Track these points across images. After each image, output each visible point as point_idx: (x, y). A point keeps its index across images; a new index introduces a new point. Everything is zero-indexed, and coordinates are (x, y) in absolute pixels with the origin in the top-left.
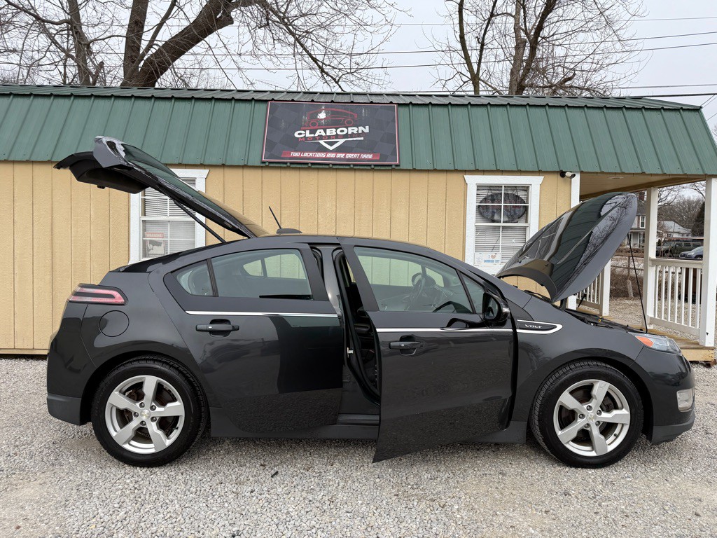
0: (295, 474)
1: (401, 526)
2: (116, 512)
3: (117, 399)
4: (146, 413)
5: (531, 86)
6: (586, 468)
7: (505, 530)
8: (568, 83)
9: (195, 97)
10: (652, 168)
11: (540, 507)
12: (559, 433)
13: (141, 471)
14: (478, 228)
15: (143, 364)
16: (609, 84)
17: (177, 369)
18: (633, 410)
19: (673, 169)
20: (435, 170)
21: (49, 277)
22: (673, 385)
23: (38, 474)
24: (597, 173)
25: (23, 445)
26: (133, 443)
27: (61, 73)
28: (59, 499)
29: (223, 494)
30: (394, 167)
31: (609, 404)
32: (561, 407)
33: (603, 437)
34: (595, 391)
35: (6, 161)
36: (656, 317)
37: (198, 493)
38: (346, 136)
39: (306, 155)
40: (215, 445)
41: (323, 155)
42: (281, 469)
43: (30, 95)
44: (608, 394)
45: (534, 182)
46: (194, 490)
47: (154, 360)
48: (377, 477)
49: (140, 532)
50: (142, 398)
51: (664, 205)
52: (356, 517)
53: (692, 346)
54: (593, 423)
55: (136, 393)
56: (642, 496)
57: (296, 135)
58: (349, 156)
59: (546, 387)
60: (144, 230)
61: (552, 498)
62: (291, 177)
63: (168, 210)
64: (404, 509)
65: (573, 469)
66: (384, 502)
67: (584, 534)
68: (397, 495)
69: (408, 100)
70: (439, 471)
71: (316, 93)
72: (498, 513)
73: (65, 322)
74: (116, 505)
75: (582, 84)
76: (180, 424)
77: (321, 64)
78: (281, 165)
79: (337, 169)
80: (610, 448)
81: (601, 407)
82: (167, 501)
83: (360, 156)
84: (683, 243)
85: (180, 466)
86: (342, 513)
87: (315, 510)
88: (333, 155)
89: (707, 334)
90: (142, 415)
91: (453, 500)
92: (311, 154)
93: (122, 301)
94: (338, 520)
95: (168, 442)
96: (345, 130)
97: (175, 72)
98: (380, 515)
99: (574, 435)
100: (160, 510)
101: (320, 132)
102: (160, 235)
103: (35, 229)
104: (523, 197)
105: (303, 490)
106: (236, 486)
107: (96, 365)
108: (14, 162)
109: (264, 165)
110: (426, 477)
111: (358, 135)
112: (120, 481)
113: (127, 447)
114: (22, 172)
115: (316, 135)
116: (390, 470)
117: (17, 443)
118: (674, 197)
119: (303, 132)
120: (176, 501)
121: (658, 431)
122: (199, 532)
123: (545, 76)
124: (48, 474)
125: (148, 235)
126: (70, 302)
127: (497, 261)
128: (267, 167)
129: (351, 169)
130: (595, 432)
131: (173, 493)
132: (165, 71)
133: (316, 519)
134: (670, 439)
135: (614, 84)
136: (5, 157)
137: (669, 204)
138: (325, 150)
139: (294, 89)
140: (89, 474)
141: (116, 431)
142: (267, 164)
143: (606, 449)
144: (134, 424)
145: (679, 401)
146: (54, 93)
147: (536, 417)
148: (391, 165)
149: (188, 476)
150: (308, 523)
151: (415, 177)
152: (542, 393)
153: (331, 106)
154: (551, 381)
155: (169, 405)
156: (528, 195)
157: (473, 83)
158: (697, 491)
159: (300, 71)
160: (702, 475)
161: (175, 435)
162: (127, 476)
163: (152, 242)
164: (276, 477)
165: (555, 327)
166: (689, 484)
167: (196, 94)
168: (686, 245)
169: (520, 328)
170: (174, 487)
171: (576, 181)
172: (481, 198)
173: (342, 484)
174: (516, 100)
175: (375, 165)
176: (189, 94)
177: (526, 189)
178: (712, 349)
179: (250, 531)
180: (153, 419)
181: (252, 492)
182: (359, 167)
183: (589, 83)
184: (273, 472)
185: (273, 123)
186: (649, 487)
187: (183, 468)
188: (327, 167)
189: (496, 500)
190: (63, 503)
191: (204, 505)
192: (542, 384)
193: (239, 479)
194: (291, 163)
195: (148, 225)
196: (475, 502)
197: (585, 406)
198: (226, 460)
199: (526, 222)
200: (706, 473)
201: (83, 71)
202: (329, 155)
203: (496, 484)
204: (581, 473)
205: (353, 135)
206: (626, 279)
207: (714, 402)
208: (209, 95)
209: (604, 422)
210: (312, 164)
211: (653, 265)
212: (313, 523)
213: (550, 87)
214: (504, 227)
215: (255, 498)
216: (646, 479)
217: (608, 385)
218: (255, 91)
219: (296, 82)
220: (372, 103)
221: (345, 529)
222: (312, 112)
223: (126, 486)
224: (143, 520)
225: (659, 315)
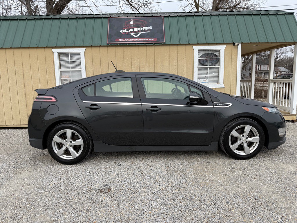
0: (127, 165)
1: (169, 181)
2: (60, 180)
3: (57, 139)
4: (68, 144)
5: (221, 8)
6: (241, 159)
7: (209, 181)
8: (238, 6)
9: (78, 17)
10: (272, 40)
11: (223, 173)
12: (231, 146)
13: (68, 166)
14: (199, 69)
15: (66, 125)
16: (255, 5)
17: (79, 126)
18: (261, 137)
19: (281, 40)
20: (180, 44)
21: (24, 96)
22: (277, 127)
23: (28, 168)
24: (249, 43)
25: (21, 159)
26: (64, 155)
27: (20, 12)
28: (37, 176)
29: (100, 172)
30: (163, 43)
31: (251, 135)
32: (232, 136)
33: (248, 148)
34: (245, 130)
35: (2, 48)
36: (273, 104)
37: (90, 173)
38: (142, 31)
39: (126, 40)
40: (96, 156)
41: (132, 40)
42: (122, 163)
43: (9, 20)
44: (251, 131)
45: (222, 48)
46: (89, 172)
47: (70, 123)
48: (159, 164)
49: (69, 186)
50: (66, 138)
51: (279, 60)
52: (151, 178)
53: (287, 114)
54: (244, 142)
55: (63, 136)
56: (263, 168)
57: (121, 31)
58: (144, 40)
59: (226, 128)
60: (61, 75)
61: (228, 170)
62: (120, 50)
63: (70, 66)
64: (170, 175)
65: (236, 160)
66: (162, 173)
67: (239, 182)
68: (167, 171)
69: (168, 15)
70: (183, 162)
71: (129, 14)
72: (206, 176)
73: (33, 111)
74: (59, 178)
75: (244, 6)
76: (82, 148)
77: (130, 2)
78: (115, 45)
79: (139, 46)
80: (251, 152)
81: (248, 136)
82: (79, 176)
83: (148, 40)
84: (287, 76)
85: (83, 164)
86: (146, 177)
87: (135, 176)
88: (137, 40)
89: (293, 109)
90: (67, 145)
91: (189, 172)
92: (128, 40)
93: (55, 100)
94: (145, 180)
95: (77, 155)
96: (142, 28)
97: (68, 9)
98: (161, 177)
99: (237, 147)
100: (76, 179)
101: (131, 30)
102: (68, 77)
103: (17, 76)
104: (218, 55)
105: (131, 170)
106: (105, 170)
107: (47, 126)
108: (5, 48)
109: (108, 45)
110: (178, 164)
111: (147, 30)
112: (60, 170)
113: (61, 157)
114: (9, 52)
115: (129, 31)
116: (164, 162)
117: (19, 158)
118: (283, 56)
119: (124, 30)
120: (82, 176)
121: (270, 145)
122: (92, 185)
123: (227, 3)
124: (32, 168)
125: (63, 77)
126: (35, 102)
127: (207, 82)
128: (109, 46)
129: (145, 46)
130: (245, 145)
131: (81, 173)
132: (64, 8)
133: (136, 179)
134: (275, 147)
135: (257, 5)
136: (1, 47)
137: (281, 59)
138: (134, 38)
139: (119, 13)
140: (48, 168)
141: (57, 151)
142: (109, 44)
143: (250, 152)
144: (64, 148)
145: (279, 132)
146: (19, 18)
147: (222, 140)
148: (162, 43)
149: (86, 167)
150: (133, 181)
151: (172, 48)
152: (224, 131)
153: (135, 19)
154: (228, 126)
155: (77, 141)
156: (219, 54)
157: (196, 8)
158: (285, 166)
159: (121, 6)
160: (288, 160)
161: (80, 152)
162: (62, 168)
163: (64, 80)
164: (120, 166)
165: (230, 104)
166: (282, 164)
167: (78, 16)
168: (288, 76)
169: (215, 106)
170: (81, 171)
171: (240, 47)
172: (200, 56)
173: (145, 168)
174: (215, 13)
175: (155, 43)
176: (75, 17)
177: (219, 51)
178: (295, 115)
179: (111, 184)
180: (71, 146)
181: (111, 171)
182: (148, 44)
183: (247, 5)
184: (119, 164)
185: (111, 27)
186: (266, 165)
187: (84, 164)
188: (135, 45)
189: (206, 171)
190: (39, 178)
191: (93, 176)
192: (224, 127)
193: (106, 167)
194: (120, 44)
195: (62, 73)
196: (197, 172)
197: (242, 136)
198: (100, 161)
199: (219, 65)
200: (289, 160)
201: (30, 10)
202: (135, 40)
203: (205, 166)
204: (239, 162)
205: (145, 31)
206: (262, 91)
207: (294, 135)
208: (84, 16)
209: (249, 142)
210: (128, 44)
211: (272, 82)
212: (135, 181)
213: (230, 8)
214: (209, 68)
215: (112, 173)
216: (265, 163)
217: (251, 127)
218: (103, 14)
219: (120, 10)
220: (153, 16)
221: (147, 182)
222: (127, 21)
223: (62, 171)
224: (70, 182)
225: (274, 103)
